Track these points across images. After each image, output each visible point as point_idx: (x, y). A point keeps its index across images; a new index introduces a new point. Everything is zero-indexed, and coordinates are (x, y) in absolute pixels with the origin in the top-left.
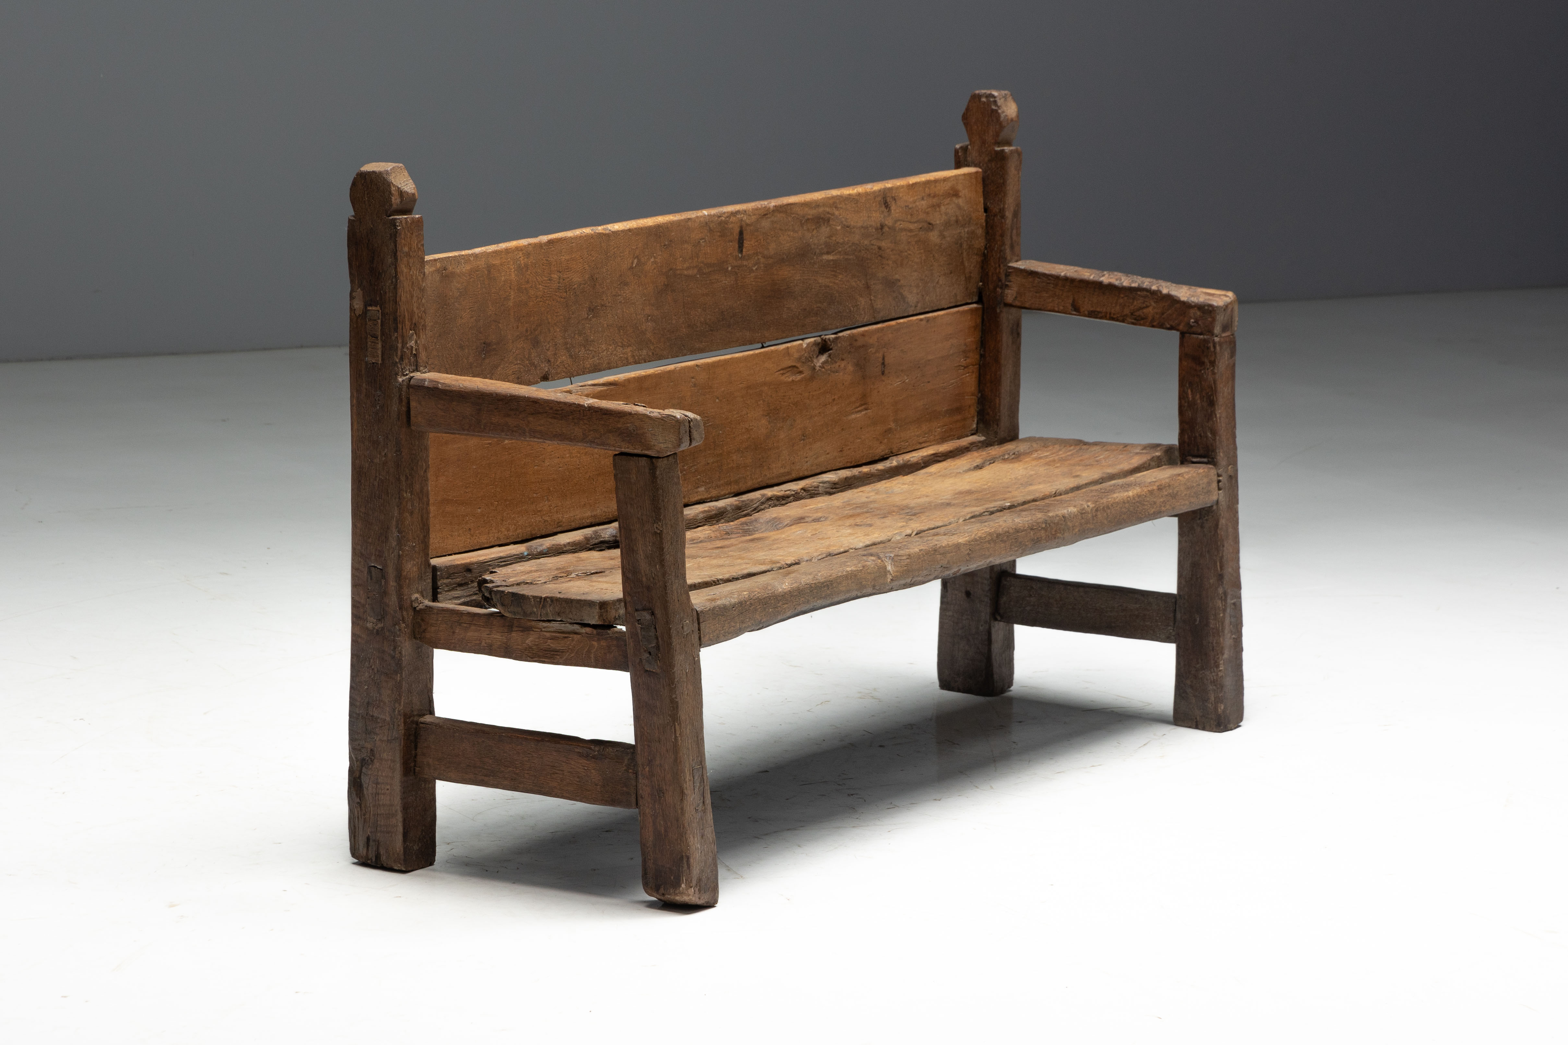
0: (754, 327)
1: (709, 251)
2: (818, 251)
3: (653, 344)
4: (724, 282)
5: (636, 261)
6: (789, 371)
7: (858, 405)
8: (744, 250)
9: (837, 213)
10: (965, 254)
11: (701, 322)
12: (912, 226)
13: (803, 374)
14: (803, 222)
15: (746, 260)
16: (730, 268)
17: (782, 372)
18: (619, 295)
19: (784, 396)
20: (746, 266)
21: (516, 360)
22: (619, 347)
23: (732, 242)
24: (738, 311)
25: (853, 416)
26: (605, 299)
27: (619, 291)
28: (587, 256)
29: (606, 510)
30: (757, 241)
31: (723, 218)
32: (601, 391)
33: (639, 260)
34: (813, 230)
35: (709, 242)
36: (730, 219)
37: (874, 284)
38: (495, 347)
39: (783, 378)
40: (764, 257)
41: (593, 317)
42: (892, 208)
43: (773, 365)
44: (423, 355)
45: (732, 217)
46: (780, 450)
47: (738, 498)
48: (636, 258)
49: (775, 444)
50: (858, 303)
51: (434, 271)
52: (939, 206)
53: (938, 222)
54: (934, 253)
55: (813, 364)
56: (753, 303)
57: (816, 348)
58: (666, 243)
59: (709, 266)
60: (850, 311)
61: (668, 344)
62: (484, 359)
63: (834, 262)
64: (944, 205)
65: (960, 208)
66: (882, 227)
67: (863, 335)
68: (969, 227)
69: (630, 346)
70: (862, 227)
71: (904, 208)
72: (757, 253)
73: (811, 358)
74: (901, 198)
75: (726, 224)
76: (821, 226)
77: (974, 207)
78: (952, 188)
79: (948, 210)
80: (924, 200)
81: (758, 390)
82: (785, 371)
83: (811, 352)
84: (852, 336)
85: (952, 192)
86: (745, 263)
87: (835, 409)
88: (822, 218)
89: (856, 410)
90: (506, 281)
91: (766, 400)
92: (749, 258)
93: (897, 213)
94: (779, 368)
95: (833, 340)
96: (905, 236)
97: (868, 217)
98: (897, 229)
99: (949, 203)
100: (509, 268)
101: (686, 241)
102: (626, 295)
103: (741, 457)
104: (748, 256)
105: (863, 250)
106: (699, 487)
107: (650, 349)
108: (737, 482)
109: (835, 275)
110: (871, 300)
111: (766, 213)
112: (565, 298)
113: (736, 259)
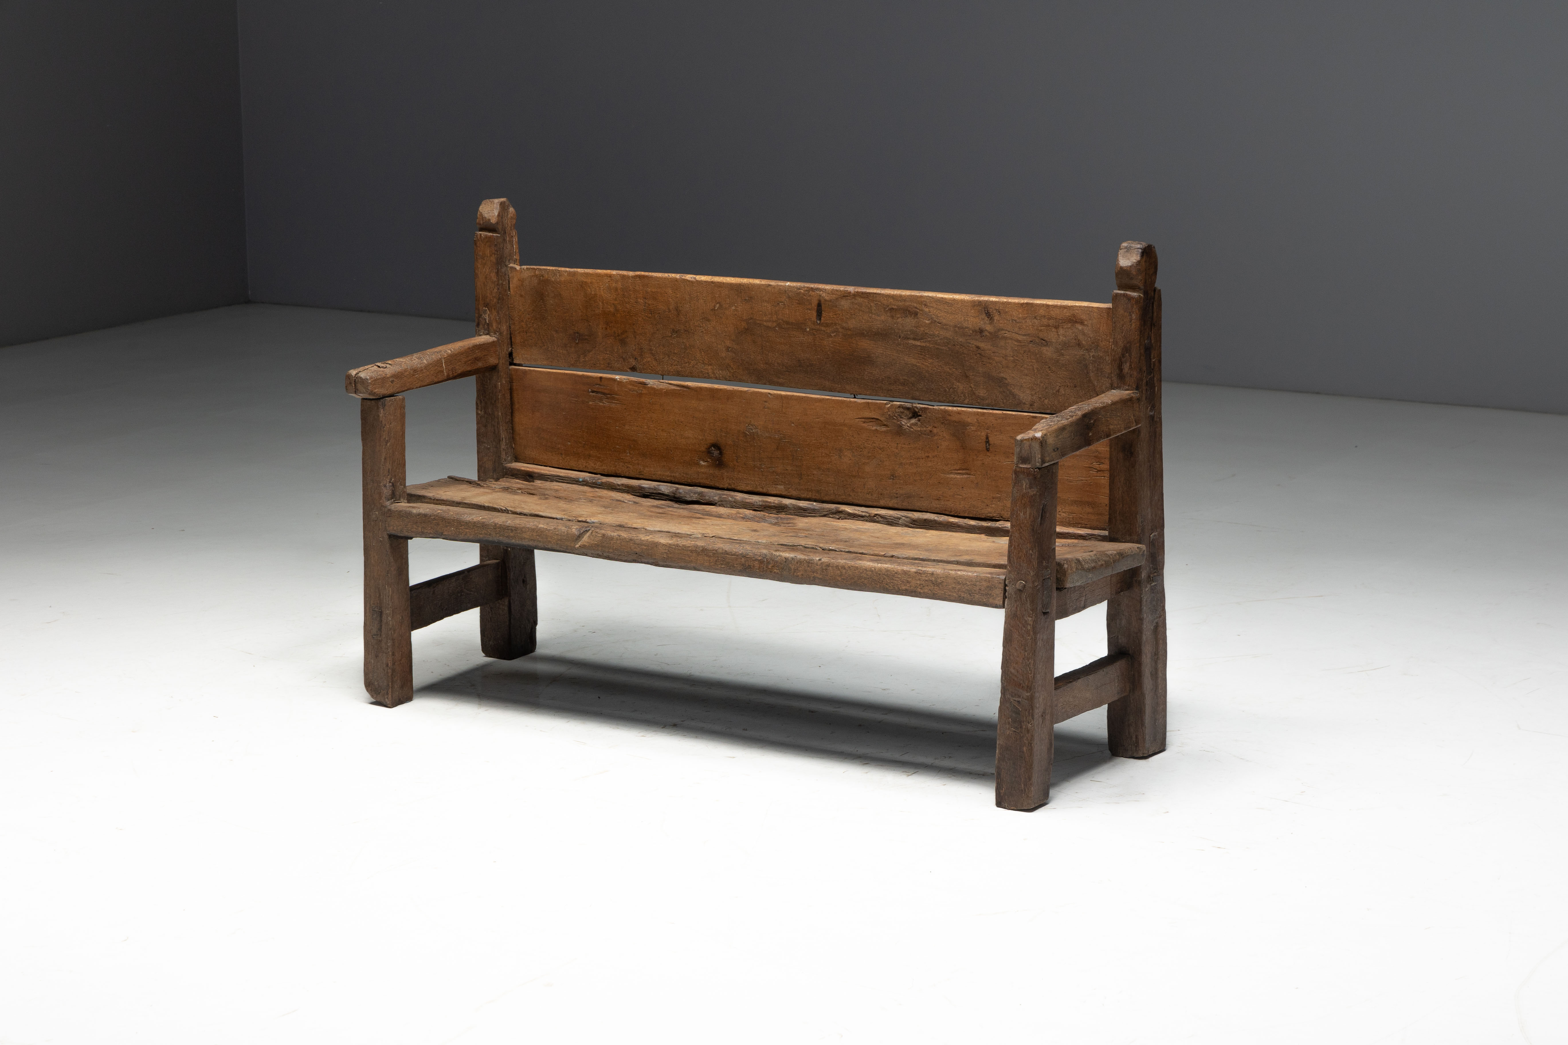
0: (833, 379)
1: (787, 313)
2: (902, 335)
3: (732, 369)
4: (802, 338)
5: (718, 305)
6: (873, 422)
7: (958, 468)
8: (822, 319)
9: (927, 310)
10: (1092, 374)
11: (778, 363)
12: (1020, 338)
13: (889, 427)
14: (887, 309)
15: (825, 327)
16: (808, 330)
17: (863, 420)
18: (701, 327)
19: (867, 440)
20: (824, 331)
21: (606, 351)
22: (700, 364)
23: (810, 310)
24: (815, 363)
25: (952, 476)
26: (688, 327)
27: (701, 324)
28: (671, 293)
29: (685, 475)
30: (836, 315)
31: (802, 290)
32: (674, 389)
33: (721, 306)
34: (898, 318)
35: (788, 305)
36: (809, 292)
37: (973, 375)
38: (587, 337)
39: (865, 425)
40: (843, 328)
42: (995, 318)
43: (852, 412)
44: (494, 325)
45: (811, 292)
46: (866, 480)
47: (817, 503)
48: (718, 303)
49: (859, 474)
50: (955, 386)
51: (533, 276)
52: (1057, 327)
53: (1053, 341)
54: (1050, 365)
55: (899, 423)
56: (830, 361)
57: (905, 411)
58: (747, 298)
59: (787, 323)
60: (945, 391)
61: (746, 372)
62: (577, 343)
63: (922, 348)
64: (1063, 328)
65: (1084, 334)
66: (981, 331)
67: (959, 413)
68: (1095, 352)
69: (711, 365)
70: (956, 326)
71: (1011, 321)
72: (835, 324)
73: (896, 417)
74: (1006, 312)
75: (805, 295)
76: (906, 316)
77: (1103, 337)
78: (1074, 316)
79: (1068, 333)
80: (1037, 319)
81: (837, 428)
82: (867, 420)
83: (896, 412)
84: (946, 411)
85: (1074, 319)
86: (823, 328)
87: (930, 464)
88: (909, 311)
89: (956, 471)
90: (595, 295)
91: (847, 437)
92: (827, 325)
93: (1001, 323)
94: (860, 417)
95: (922, 408)
96: (1010, 344)
97: (964, 320)
98: (1000, 336)
99: (1070, 328)
100: (598, 286)
101: (766, 301)
102: (708, 328)
103: (822, 474)
104: (826, 324)
105: (957, 345)
106: (777, 484)
107: (730, 372)
108: (818, 491)
109: (924, 358)
110: (971, 387)
111: (846, 295)
112: (649, 318)
113: (814, 324)
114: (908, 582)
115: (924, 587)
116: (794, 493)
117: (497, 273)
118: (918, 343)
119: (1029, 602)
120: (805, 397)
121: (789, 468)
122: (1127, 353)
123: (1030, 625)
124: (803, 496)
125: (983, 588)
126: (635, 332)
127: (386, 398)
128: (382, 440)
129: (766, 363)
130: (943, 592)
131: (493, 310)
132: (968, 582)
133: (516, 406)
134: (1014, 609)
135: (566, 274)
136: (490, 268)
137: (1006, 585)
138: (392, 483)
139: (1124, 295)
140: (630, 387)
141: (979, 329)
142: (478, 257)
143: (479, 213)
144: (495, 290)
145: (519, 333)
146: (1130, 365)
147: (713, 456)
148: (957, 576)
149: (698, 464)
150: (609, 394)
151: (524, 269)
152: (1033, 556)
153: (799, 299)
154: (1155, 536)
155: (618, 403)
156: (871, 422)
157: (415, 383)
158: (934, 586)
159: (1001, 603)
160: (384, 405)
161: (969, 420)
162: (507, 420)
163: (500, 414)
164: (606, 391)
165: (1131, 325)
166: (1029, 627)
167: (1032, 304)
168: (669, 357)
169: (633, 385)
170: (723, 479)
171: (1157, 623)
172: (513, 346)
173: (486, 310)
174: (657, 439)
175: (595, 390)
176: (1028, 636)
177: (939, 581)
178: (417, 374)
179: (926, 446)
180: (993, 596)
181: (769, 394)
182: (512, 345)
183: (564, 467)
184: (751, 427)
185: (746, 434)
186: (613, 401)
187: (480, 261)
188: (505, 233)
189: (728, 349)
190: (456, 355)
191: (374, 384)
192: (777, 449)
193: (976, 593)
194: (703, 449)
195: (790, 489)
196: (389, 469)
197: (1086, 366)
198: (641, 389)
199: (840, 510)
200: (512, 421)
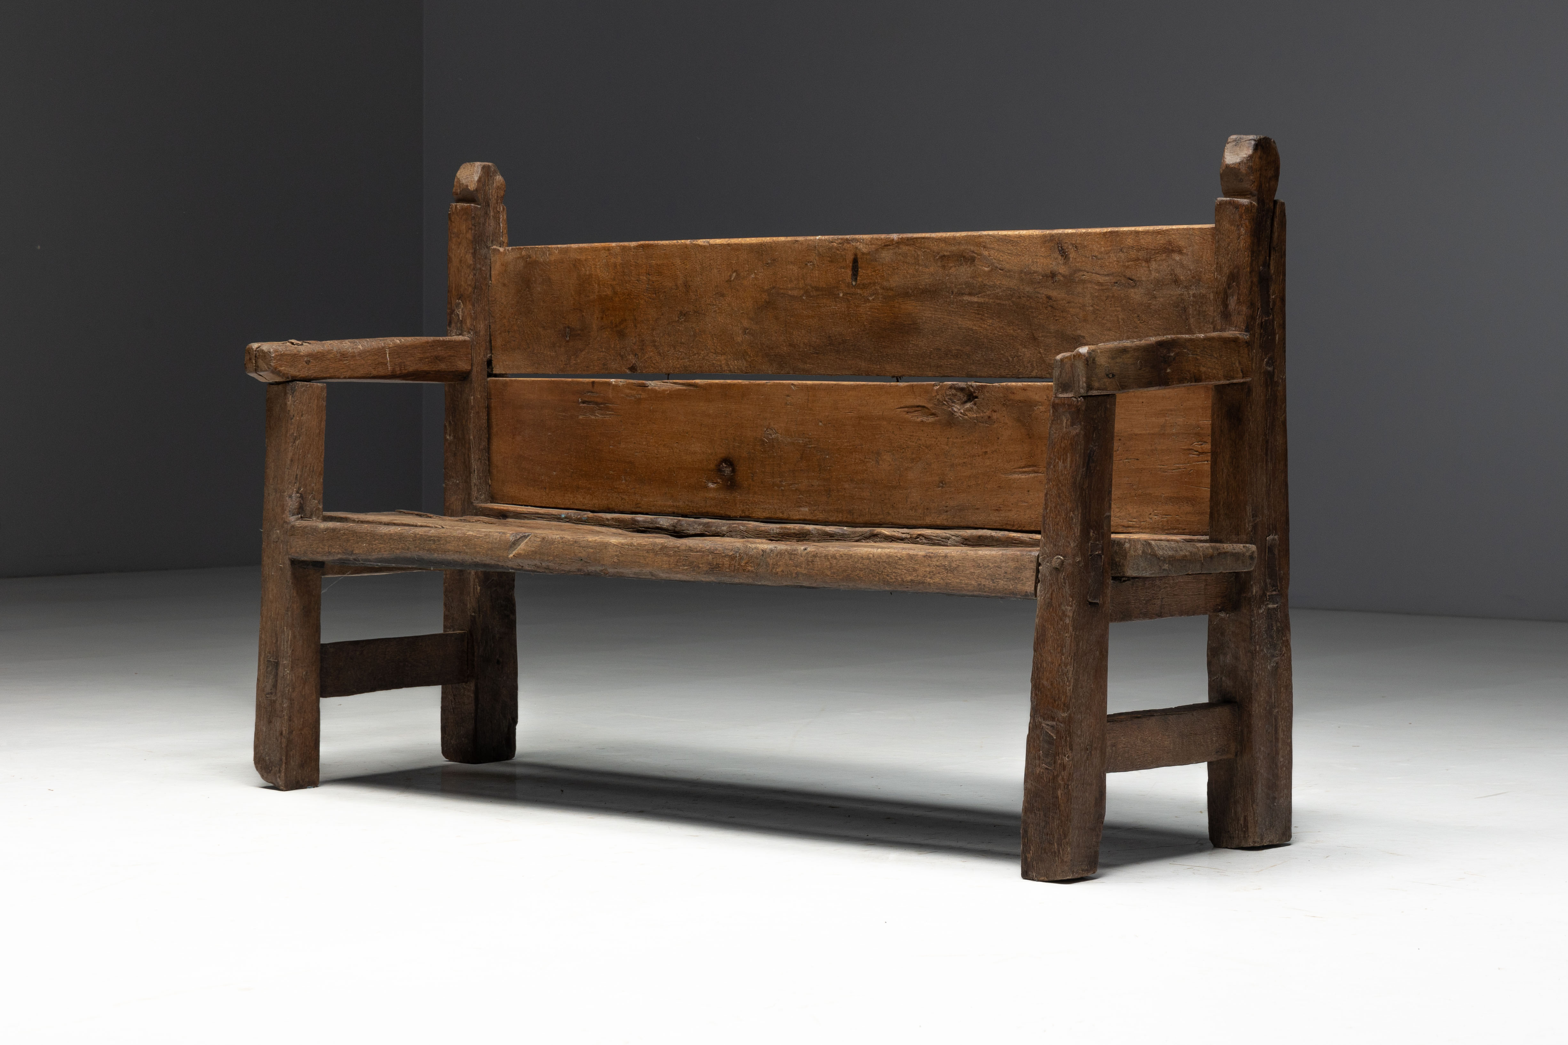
0: (871, 358)
1: (817, 275)
2: (955, 290)
3: (750, 356)
4: (834, 307)
5: (734, 274)
6: (918, 411)
7: (1023, 464)
8: (858, 278)
9: (986, 253)
10: (1192, 320)
11: (804, 344)
12: (1101, 279)
13: (937, 417)
14: (937, 258)
15: (861, 288)
16: (841, 295)
17: (906, 409)
18: (713, 305)
19: (911, 436)
20: (861, 295)
21: (602, 348)
22: (712, 354)
23: (844, 268)
24: (848, 338)
25: (1016, 476)
26: (698, 307)
27: (714, 301)
28: (680, 263)
29: (690, 504)
30: (875, 271)
31: (835, 244)
32: (679, 389)
33: (738, 275)
34: (951, 267)
35: (818, 265)
36: (843, 245)
37: (1042, 336)
38: (579, 332)
39: (909, 416)
40: (883, 289)
41: (685, 321)
42: (1071, 256)
43: (892, 401)
44: (468, 322)
45: (845, 244)
46: (909, 491)
47: (848, 528)
48: (734, 272)
49: (901, 484)
50: (1020, 354)
51: (518, 258)
52: (1148, 261)
53: (1144, 279)
54: (1139, 313)
55: (950, 409)
56: (867, 333)
57: (958, 394)
58: (769, 261)
59: (817, 289)
60: (1008, 361)
61: (767, 359)
62: (568, 341)
63: (980, 304)
64: (1155, 260)
65: (1182, 266)
66: (1053, 275)
67: (1024, 389)
68: (1196, 289)
69: (724, 354)
70: (1021, 272)
71: (1090, 258)
72: (874, 284)
73: (946, 401)
74: (1085, 246)
75: (838, 250)
76: (961, 265)
77: (1206, 267)
78: (1170, 243)
79: (1161, 267)
80: (1123, 252)
81: (874, 423)
82: (911, 410)
83: (947, 395)
84: (1008, 388)
85: (1170, 247)
86: (859, 291)
87: (988, 463)
88: (964, 257)
89: (1021, 470)
90: (590, 275)
91: (887, 435)
92: (864, 287)
93: (1078, 262)
94: (902, 405)
95: (978, 387)
96: (1089, 288)
97: (1033, 262)
98: (1077, 280)
99: (1164, 260)
100: (594, 264)
101: (791, 263)
102: (721, 306)
103: (856, 488)
104: (863, 285)
105: (1024, 297)
106: (801, 506)
107: (747, 361)
108: (850, 512)
109: (981, 319)
110: (1040, 353)
111: (888, 245)
112: (653, 299)
113: (848, 287)
114: (915, 570)
115: (934, 575)
116: (821, 516)
117: (474, 254)
118: (975, 299)
119: (1067, 584)
120: (835, 385)
121: (815, 483)
122: (1234, 282)
123: (1069, 617)
124: (832, 519)
125: (1009, 570)
126: (636, 319)
127: (297, 382)
128: (288, 435)
129: (790, 345)
130: (958, 581)
131: (468, 302)
132: (990, 564)
133: (495, 429)
134: (1048, 595)
135: (557, 252)
136: (465, 248)
137: (1039, 564)
138: (301, 494)
139: (1230, 203)
140: (628, 391)
141: (1051, 273)
142: (453, 236)
143: (456, 180)
144: (471, 276)
145: (500, 334)
146: (1238, 299)
147: (724, 475)
148: (976, 557)
149: (706, 487)
150: (602, 404)
151: (508, 250)
152: (1074, 520)
153: (831, 256)
154: (1274, 539)
155: (613, 414)
156: (915, 411)
157: (342, 370)
158: (947, 573)
159: (1033, 589)
160: (293, 391)
161: (1037, 398)
162: (481, 447)
163: (472, 437)
164: (599, 400)
165: (1239, 243)
166: (1067, 621)
167: (1117, 232)
168: (675, 348)
169: (631, 389)
170: (736, 504)
171: (1277, 663)
172: (493, 352)
173: (460, 303)
174: (657, 458)
175: (586, 399)
176: (1066, 633)
177: (954, 565)
178: (347, 360)
179: (984, 438)
180: (1022, 580)
181: (793, 384)
182: (491, 350)
183: (548, 506)
184: (770, 432)
185: (764, 441)
186: (608, 412)
187: (454, 240)
188: (489, 205)
189: (745, 331)
190: (407, 347)
191: (279, 360)
192: (801, 458)
193: (1000, 579)
194: (712, 466)
195: (816, 512)
196: (297, 475)
197: (1185, 309)
198: (640, 392)
199: (875, 532)
200: (488, 449)
